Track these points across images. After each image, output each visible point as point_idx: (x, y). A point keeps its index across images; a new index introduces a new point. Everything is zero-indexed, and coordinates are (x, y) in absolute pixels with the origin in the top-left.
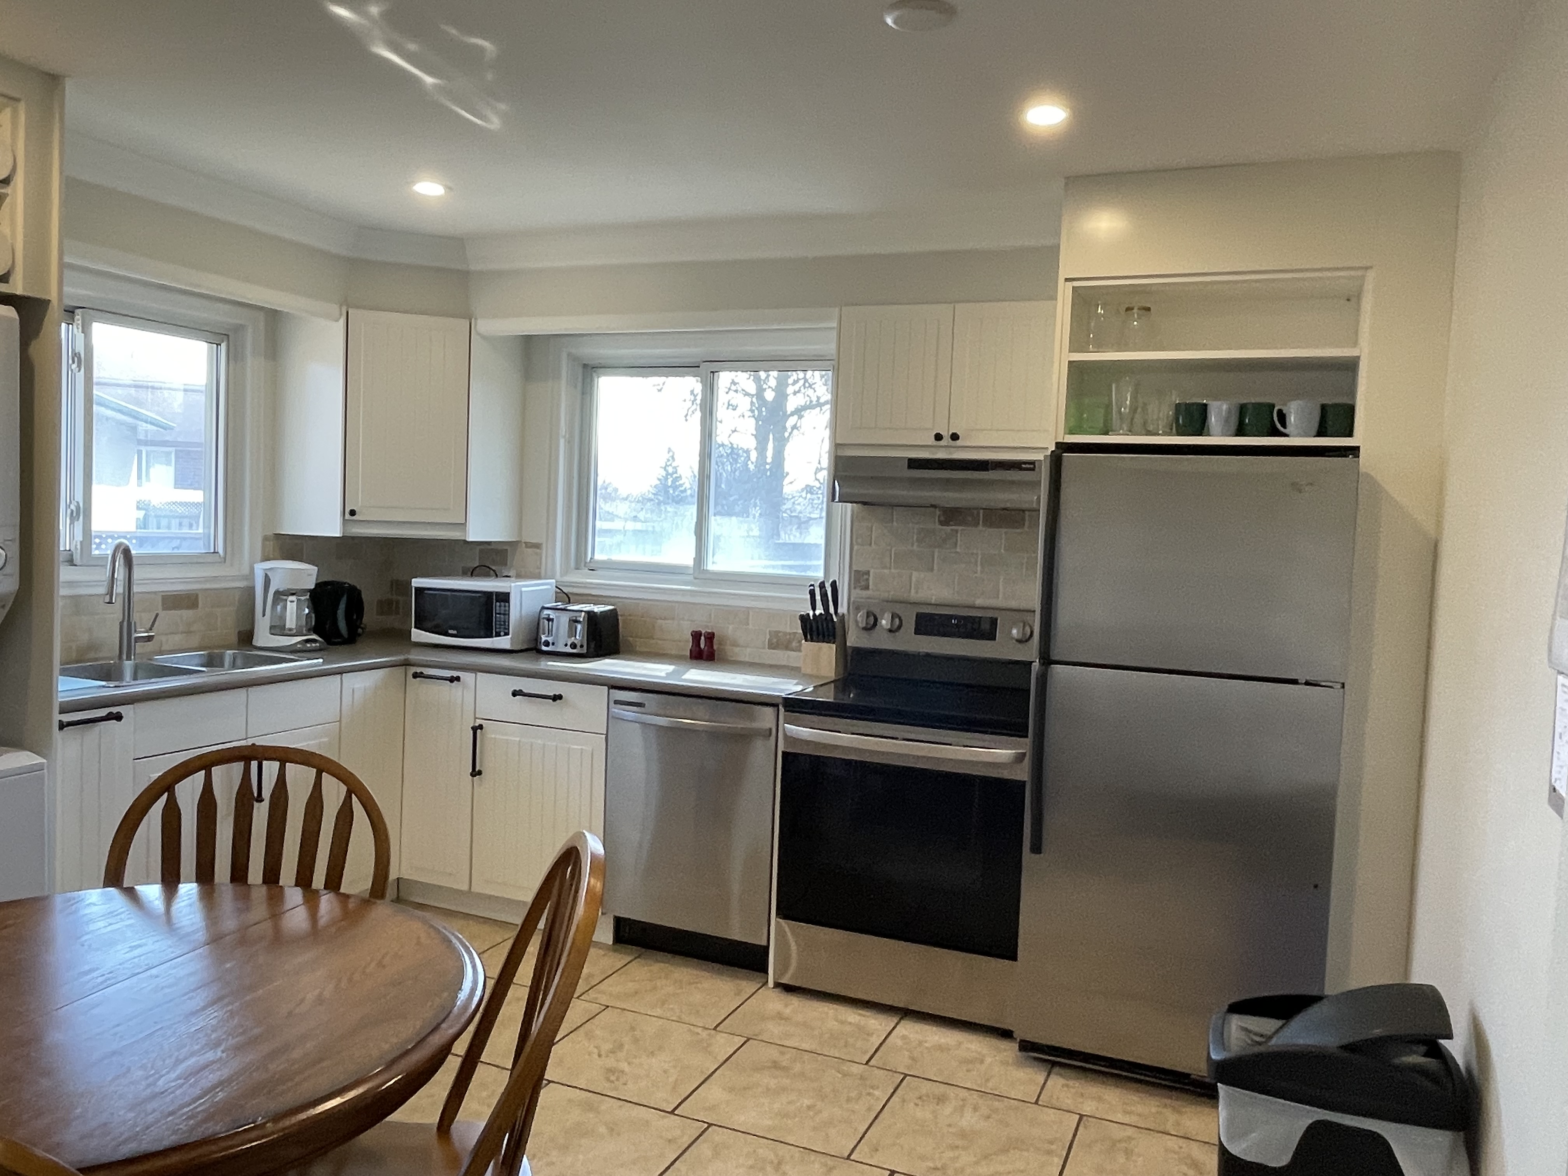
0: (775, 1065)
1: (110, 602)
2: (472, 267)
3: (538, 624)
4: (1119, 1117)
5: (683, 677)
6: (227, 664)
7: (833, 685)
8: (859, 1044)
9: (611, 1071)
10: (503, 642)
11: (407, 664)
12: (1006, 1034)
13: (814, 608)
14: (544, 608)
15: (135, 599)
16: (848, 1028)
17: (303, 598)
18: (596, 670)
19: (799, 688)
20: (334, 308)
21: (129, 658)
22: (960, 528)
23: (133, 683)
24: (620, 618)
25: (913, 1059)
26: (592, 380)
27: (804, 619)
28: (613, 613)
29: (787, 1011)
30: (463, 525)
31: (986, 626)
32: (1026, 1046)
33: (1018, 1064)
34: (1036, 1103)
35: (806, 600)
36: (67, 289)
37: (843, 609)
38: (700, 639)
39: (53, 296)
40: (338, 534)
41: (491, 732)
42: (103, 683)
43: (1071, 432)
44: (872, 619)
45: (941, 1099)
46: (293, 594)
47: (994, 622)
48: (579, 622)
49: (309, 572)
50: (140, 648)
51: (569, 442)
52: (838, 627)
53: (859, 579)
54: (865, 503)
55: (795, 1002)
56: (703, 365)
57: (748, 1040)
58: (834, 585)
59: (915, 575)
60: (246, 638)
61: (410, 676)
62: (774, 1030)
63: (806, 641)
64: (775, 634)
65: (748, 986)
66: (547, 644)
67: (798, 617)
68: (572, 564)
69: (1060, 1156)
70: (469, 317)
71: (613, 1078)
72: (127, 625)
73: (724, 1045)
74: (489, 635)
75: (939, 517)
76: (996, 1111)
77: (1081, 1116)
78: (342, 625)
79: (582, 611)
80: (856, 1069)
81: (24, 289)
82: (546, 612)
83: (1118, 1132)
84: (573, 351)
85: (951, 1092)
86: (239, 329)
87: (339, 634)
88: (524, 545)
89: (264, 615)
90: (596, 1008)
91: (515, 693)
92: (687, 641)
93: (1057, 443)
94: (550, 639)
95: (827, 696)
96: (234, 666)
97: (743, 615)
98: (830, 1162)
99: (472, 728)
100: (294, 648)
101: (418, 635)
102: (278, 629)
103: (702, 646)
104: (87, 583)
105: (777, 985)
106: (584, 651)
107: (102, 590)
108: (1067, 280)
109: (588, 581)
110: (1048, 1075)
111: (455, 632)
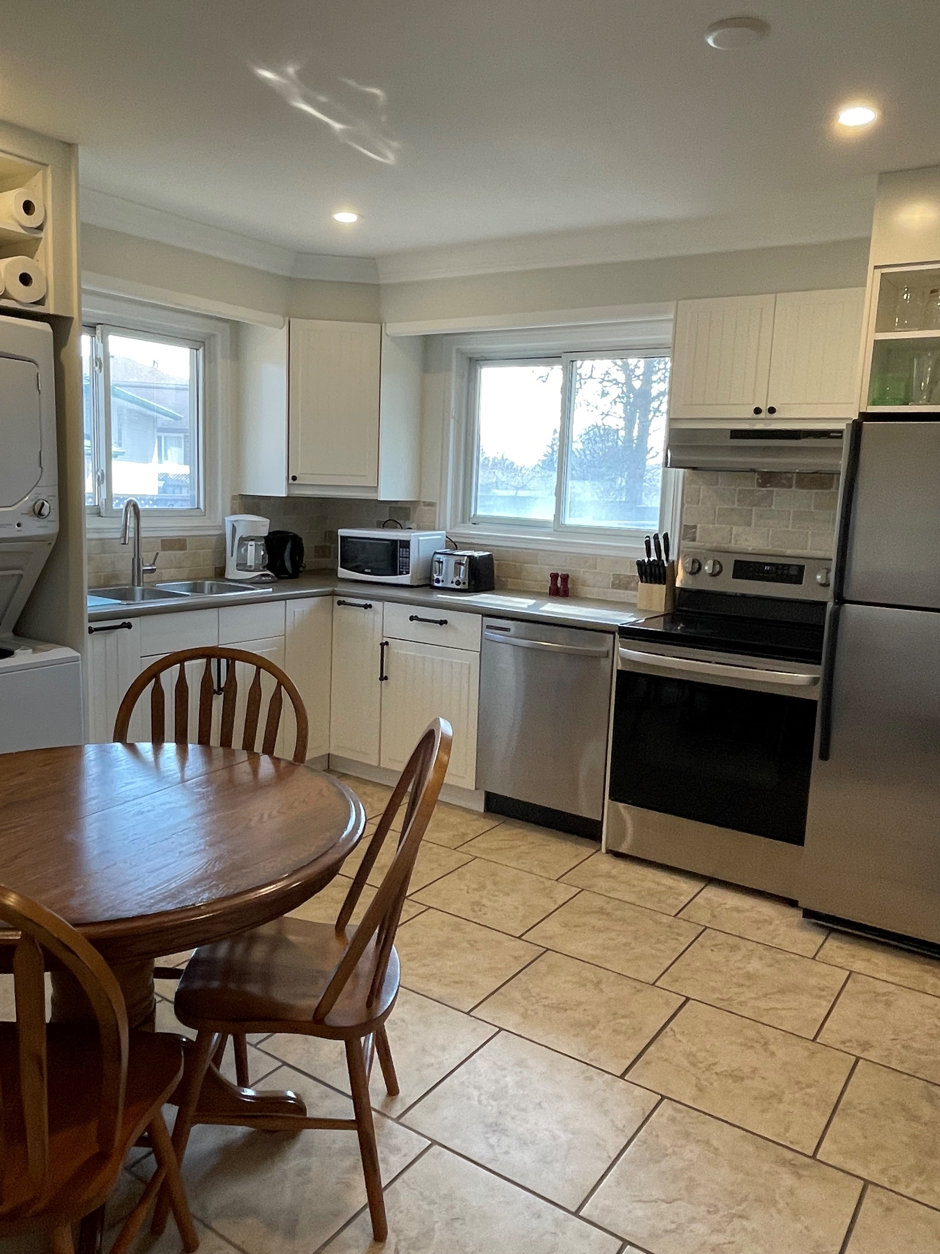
0: (601, 911)
1: (125, 544)
2: (382, 282)
3: (432, 565)
4: (883, 976)
5: (541, 609)
6: (206, 590)
7: (662, 618)
8: (670, 901)
9: (477, 903)
10: (404, 579)
11: (333, 594)
12: (792, 903)
13: (649, 555)
14: (436, 553)
15: (142, 541)
16: (663, 889)
17: (259, 543)
18: (476, 602)
19: (633, 619)
20: (279, 319)
21: (138, 586)
22: (776, 489)
23: (142, 602)
24: (495, 562)
25: (714, 917)
26: (476, 371)
27: (640, 564)
28: (490, 558)
29: (614, 872)
30: (376, 488)
31: (793, 572)
32: (809, 914)
33: (802, 927)
34: (814, 958)
35: (642, 548)
36: (83, 309)
37: (673, 557)
38: (557, 579)
39: (75, 315)
40: (284, 495)
41: (395, 647)
42: (119, 602)
43: (874, 404)
44: (697, 565)
45: (734, 948)
46: (252, 540)
47: (801, 568)
48: (463, 564)
49: (264, 524)
50: (146, 578)
51: (458, 422)
52: (668, 572)
53: (688, 532)
54: (694, 468)
55: (621, 866)
56: (564, 356)
57: (583, 890)
58: (666, 537)
59: (735, 529)
60: (220, 573)
61: (336, 604)
62: (602, 884)
63: (642, 582)
64: (617, 577)
65: (584, 850)
66: (438, 581)
67: (635, 563)
68: (460, 519)
69: (829, 1001)
70: (380, 322)
71: (477, 909)
72: (137, 561)
73: (562, 893)
74: (395, 574)
75: (758, 479)
76: (778, 962)
77: (851, 972)
78: (288, 564)
79: (465, 556)
80: (665, 919)
81: (56, 309)
82: (438, 556)
83: (881, 988)
84: (462, 347)
85: (742, 943)
86: (212, 336)
87: (286, 571)
88: (422, 504)
89: (232, 556)
90: (467, 858)
91: (412, 618)
92: (548, 581)
93: (860, 413)
94: (441, 578)
95: (658, 627)
96: (211, 592)
97: (592, 561)
98: (638, 985)
99: (381, 644)
100: (252, 581)
101: (343, 573)
102: (242, 566)
103: (559, 585)
104: (109, 530)
105: (609, 851)
106: (466, 586)
107: (118, 535)
108: (876, 267)
109: (471, 532)
110: (826, 939)
111: (369, 571)
